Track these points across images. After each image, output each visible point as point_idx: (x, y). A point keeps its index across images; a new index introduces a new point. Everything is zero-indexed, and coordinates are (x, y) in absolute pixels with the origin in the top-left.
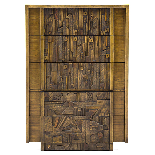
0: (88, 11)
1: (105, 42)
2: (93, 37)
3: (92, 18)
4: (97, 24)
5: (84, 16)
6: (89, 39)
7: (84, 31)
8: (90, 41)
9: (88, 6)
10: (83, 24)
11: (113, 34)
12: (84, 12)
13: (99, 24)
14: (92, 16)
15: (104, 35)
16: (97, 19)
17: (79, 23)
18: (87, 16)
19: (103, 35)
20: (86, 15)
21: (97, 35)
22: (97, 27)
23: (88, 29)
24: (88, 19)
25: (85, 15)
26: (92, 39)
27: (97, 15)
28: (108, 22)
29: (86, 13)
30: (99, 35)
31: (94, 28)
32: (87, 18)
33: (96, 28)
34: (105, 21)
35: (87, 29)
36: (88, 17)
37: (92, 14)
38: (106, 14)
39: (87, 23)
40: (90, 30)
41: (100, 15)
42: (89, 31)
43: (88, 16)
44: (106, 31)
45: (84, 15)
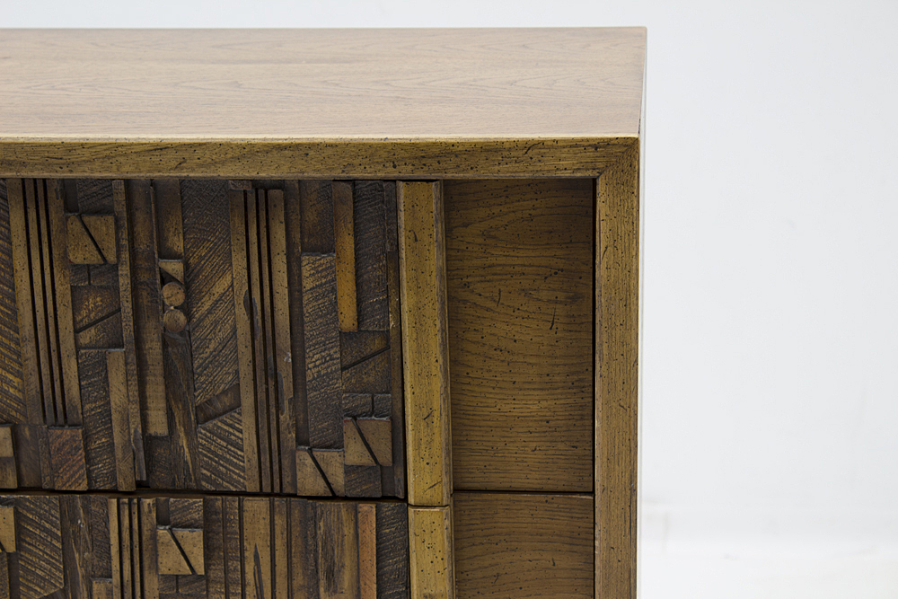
0: (121, 208)
1: (346, 578)
2: (197, 515)
3: (180, 298)
4: (245, 369)
5: (77, 268)
6: (154, 537)
7: (87, 437)
8: (170, 561)
9: (115, 151)
10: (71, 368)
11: (442, 493)
12: (75, 226)
13: (266, 371)
14: (174, 267)
15: (334, 497)
16: (241, 312)
17: (29, 350)
18: (115, 268)
19: (319, 487)
20: (94, 258)
21: (252, 486)
22: (247, 401)
23: (135, 424)
24: (127, 307)
25: (83, 254)
26: (193, 540)
27: (239, 261)
28: (377, 344)
29: (103, 228)
30: (278, 492)
31: (205, 414)
32: (116, 289)
33: (237, 405)
34: (344, 335)
35: (126, 421)
36: (124, 282)
37: (177, 244)
38: (347, 244)
39: (117, 353)
40: (158, 426)
41: (280, 264)
42: (149, 441)
43: (124, 270)
44: (355, 453)
45: (78, 257)
